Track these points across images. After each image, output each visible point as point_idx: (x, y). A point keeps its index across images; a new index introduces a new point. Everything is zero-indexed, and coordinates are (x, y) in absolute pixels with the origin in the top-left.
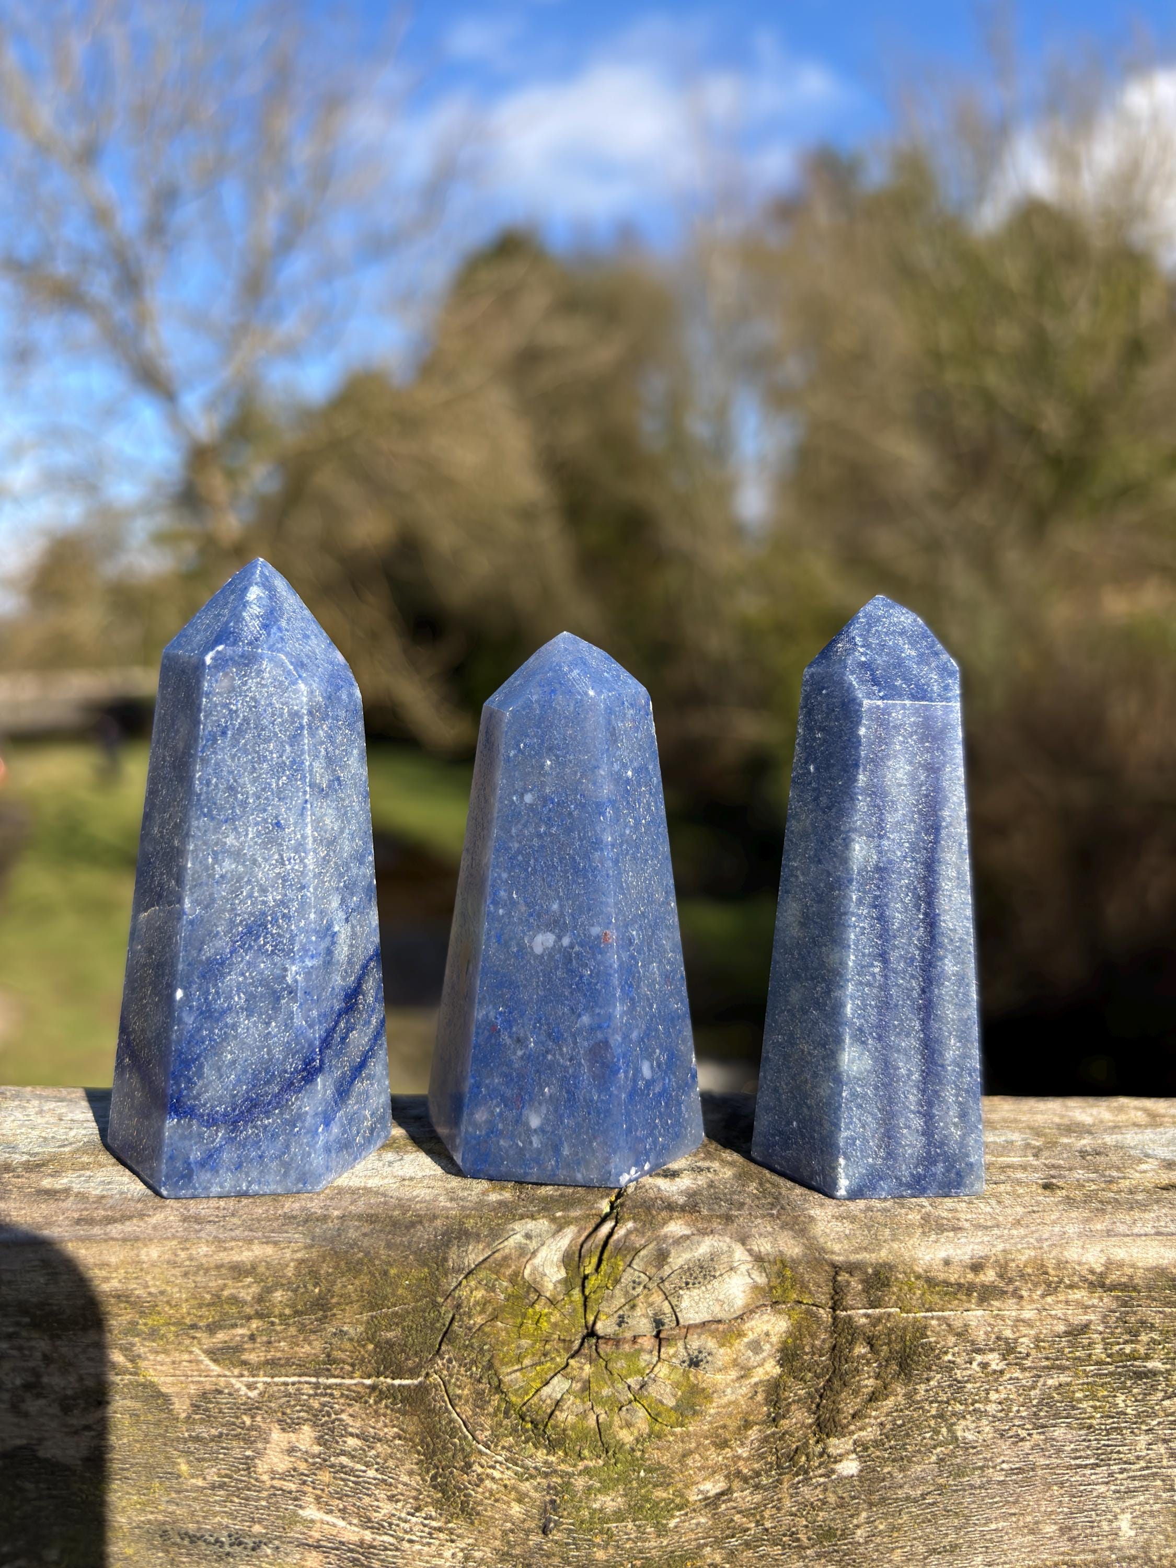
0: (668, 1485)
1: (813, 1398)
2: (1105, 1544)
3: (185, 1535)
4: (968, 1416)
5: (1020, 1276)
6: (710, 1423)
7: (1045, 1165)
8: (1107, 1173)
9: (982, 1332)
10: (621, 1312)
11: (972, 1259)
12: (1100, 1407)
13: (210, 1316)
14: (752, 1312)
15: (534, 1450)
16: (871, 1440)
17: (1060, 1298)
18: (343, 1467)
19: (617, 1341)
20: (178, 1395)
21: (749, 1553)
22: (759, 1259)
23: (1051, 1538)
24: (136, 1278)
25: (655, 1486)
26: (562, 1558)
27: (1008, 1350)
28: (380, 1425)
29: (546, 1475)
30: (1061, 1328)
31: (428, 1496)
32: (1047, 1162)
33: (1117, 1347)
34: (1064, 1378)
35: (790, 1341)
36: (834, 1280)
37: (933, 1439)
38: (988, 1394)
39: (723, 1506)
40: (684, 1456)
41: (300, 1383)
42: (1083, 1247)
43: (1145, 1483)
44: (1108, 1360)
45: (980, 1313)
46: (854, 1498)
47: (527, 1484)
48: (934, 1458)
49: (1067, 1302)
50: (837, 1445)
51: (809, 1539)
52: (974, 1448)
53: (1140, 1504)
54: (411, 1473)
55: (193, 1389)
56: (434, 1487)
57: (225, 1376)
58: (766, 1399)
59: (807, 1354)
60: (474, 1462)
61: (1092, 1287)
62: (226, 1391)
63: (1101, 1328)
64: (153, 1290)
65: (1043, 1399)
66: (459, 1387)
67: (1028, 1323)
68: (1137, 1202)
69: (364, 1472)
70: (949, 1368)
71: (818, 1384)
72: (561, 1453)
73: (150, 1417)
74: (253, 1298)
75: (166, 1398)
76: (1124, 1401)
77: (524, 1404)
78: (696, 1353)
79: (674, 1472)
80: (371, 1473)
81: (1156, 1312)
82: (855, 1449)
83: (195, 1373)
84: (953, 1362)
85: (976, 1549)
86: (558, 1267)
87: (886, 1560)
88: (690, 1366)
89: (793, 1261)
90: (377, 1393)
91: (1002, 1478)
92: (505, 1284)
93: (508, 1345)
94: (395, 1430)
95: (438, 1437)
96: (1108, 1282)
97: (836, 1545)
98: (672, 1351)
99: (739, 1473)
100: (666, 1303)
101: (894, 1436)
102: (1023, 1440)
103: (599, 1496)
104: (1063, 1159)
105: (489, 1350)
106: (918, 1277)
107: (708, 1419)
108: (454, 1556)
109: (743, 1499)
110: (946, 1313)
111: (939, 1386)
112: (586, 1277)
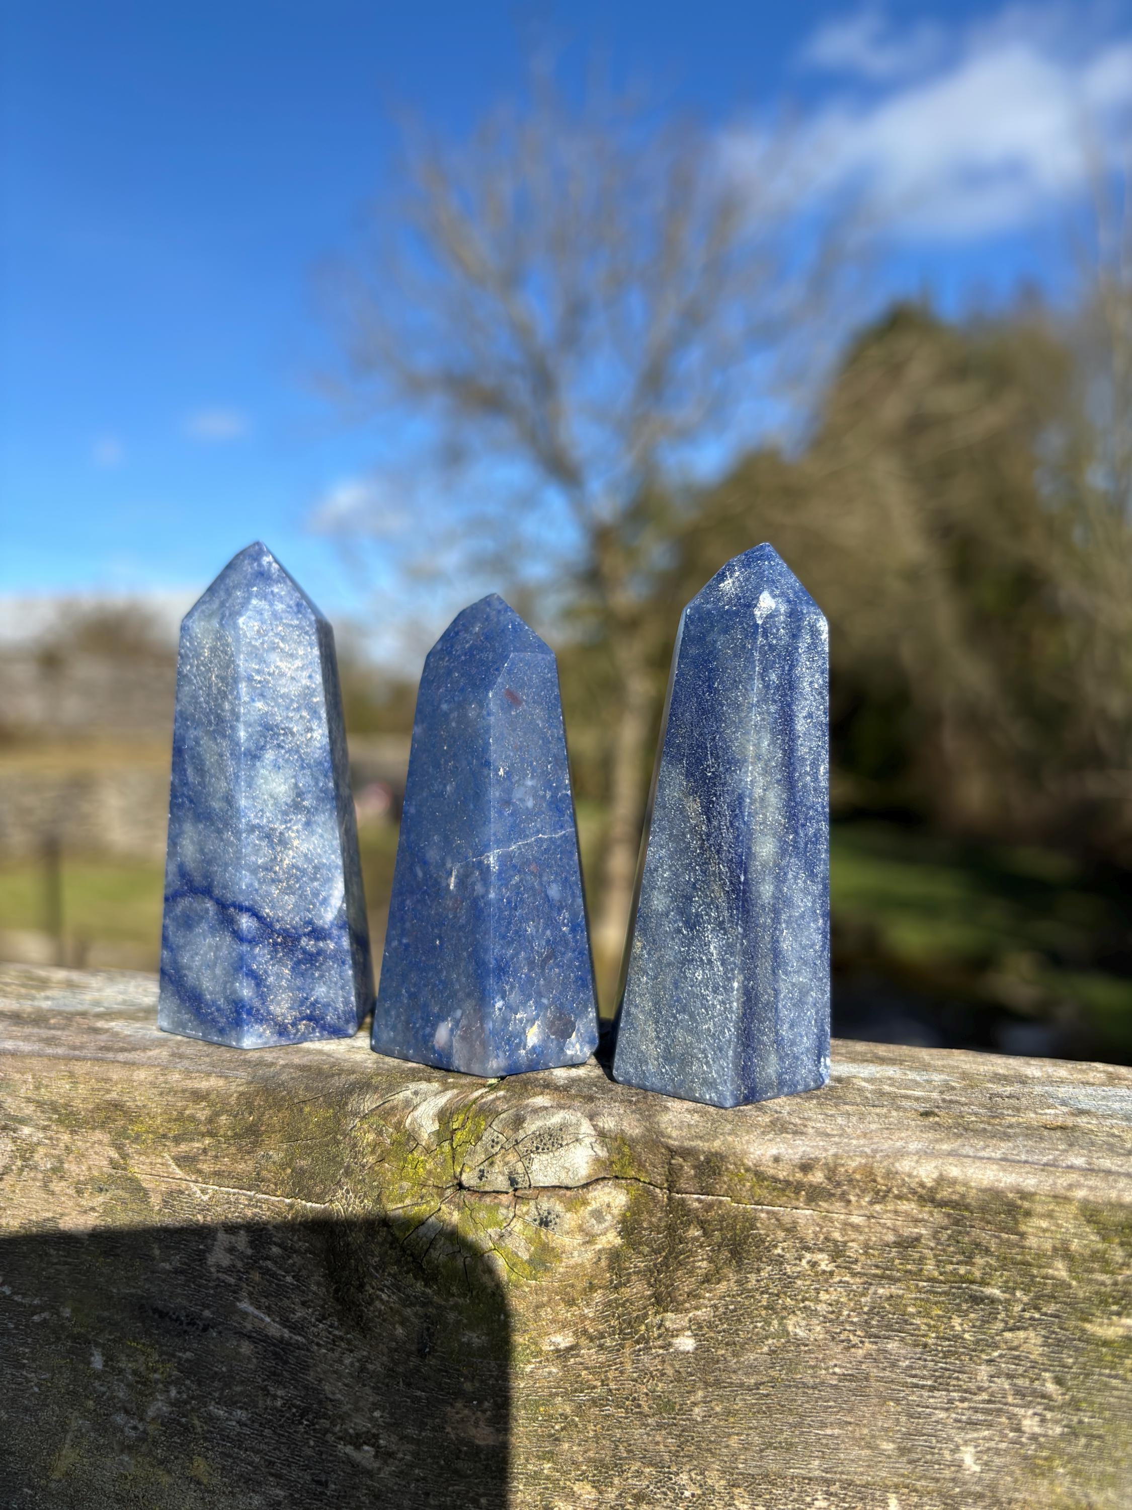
0: (524, 1331)
1: (652, 1272)
2: (948, 1474)
3: (155, 1310)
4: (798, 1313)
5: (848, 1181)
6: (559, 1280)
9: (810, 1231)
10: (482, 1167)
11: (801, 1158)
12: (935, 1326)
13: (175, 1129)
14: (595, 1182)
15: (415, 1281)
16: (704, 1320)
17: (889, 1208)
18: (269, 1270)
19: (479, 1194)
20: (154, 1190)
21: (595, 1410)
22: (602, 1134)
23: (889, 1457)
24: (128, 1093)
26: (435, 1382)
27: (837, 1252)
28: (296, 1238)
29: (424, 1305)
30: (890, 1238)
31: (332, 1307)
33: (951, 1267)
34: (894, 1290)
35: (628, 1214)
36: (670, 1163)
37: (764, 1329)
38: (819, 1293)
39: (572, 1360)
40: (537, 1307)
41: (238, 1193)
42: (917, 1162)
43: (990, 1418)
44: (941, 1278)
45: (808, 1212)
46: (690, 1374)
47: (409, 1310)
48: (766, 1349)
49: (896, 1212)
50: (673, 1320)
51: (647, 1407)
52: (806, 1346)
53: (984, 1439)
54: (319, 1284)
55: (163, 1187)
57: (186, 1180)
58: (609, 1266)
59: (645, 1229)
61: (922, 1200)
62: (187, 1192)
63: (932, 1244)
64: (139, 1103)
65: (875, 1308)
66: (355, 1215)
67: (856, 1228)
69: (284, 1277)
70: (779, 1261)
71: (656, 1259)
72: (435, 1287)
73: (135, 1206)
74: (206, 1119)
75: (146, 1192)
76: (961, 1325)
77: (406, 1239)
78: (546, 1214)
79: (529, 1321)
81: (991, 1236)
82: (690, 1326)
83: (165, 1175)
84: (782, 1256)
85: (811, 1452)
86: (433, 1120)
87: (723, 1444)
88: (540, 1224)
89: (633, 1140)
90: (294, 1211)
91: (835, 1382)
92: (391, 1130)
93: (393, 1185)
94: (307, 1244)
96: (938, 1197)
97: (675, 1418)
98: (525, 1209)
99: (585, 1332)
100: (520, 1164)
101: (727, 1319)
102: (854, 1346)
103: (468, 1332)
105: (378, 1187)
106: (748, 1170)
107: (559, 1276)
108: (352, 1365)
109: (590, 1356)
110: (776, 1209)
111: (770, 1278)
112: (454, 1131)
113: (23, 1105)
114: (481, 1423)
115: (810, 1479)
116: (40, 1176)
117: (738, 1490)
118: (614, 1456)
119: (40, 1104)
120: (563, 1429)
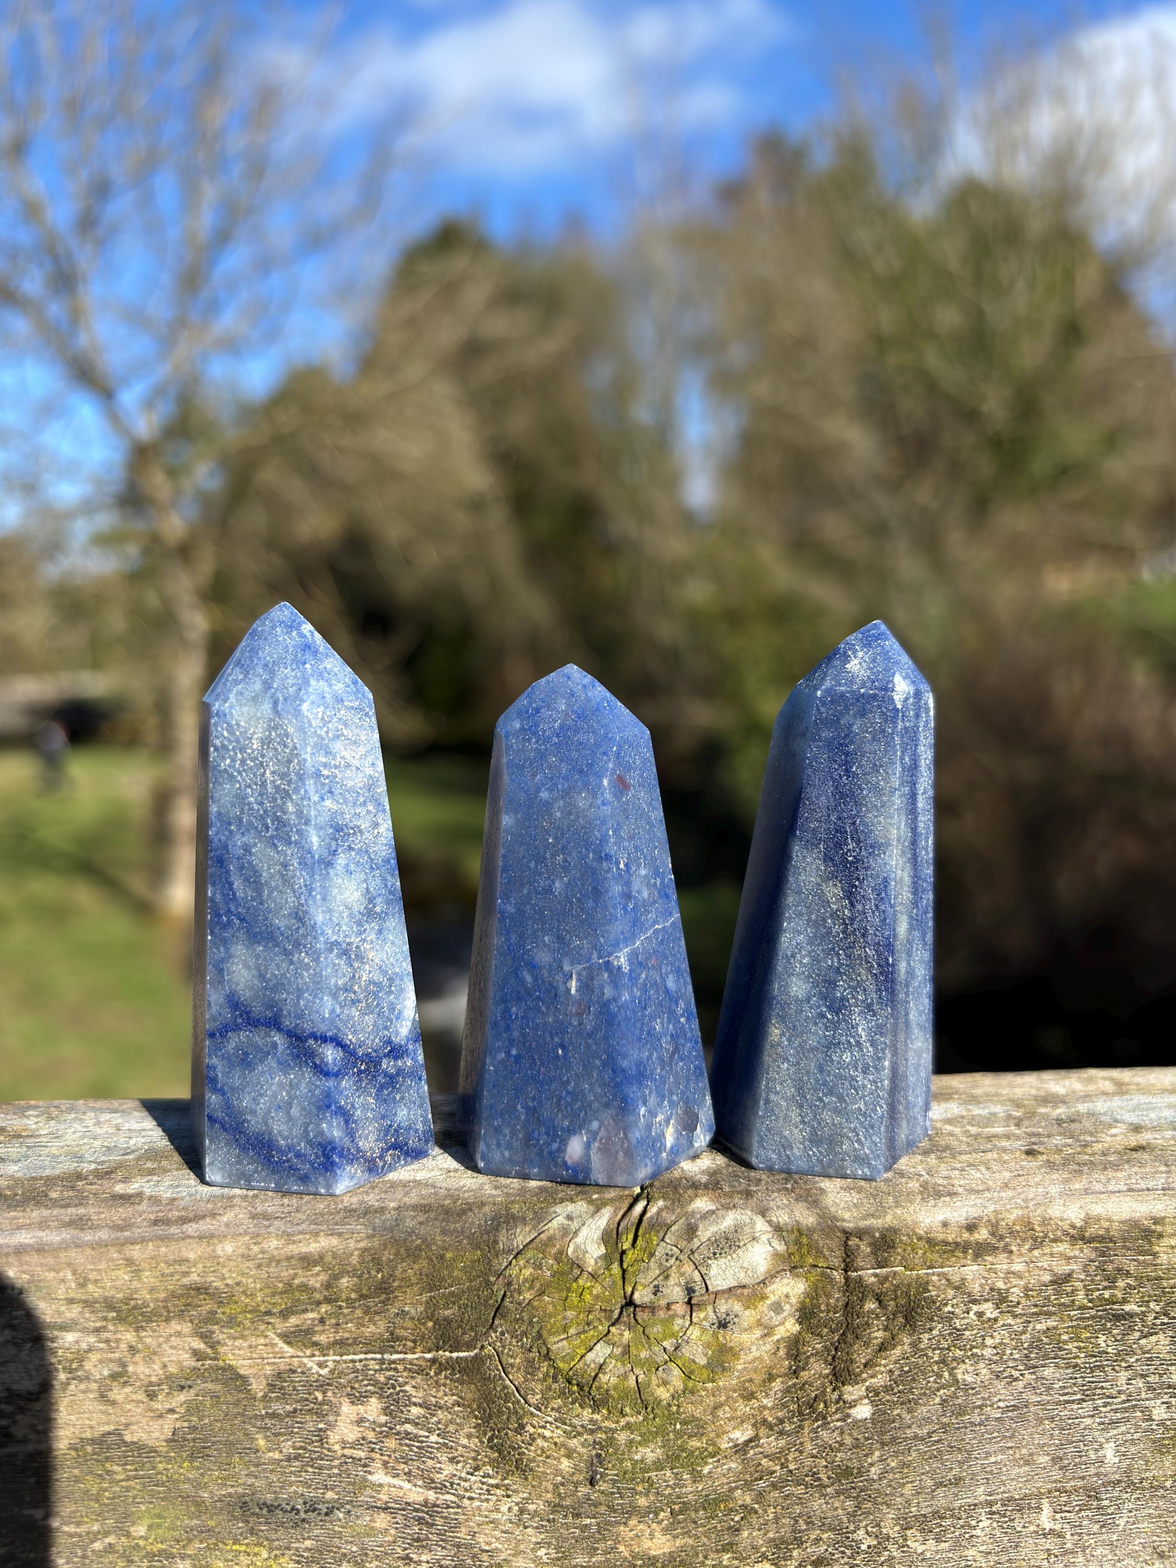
0: (702, 1435)
1: (828, 1351)
2: (1092, 1471)
3: (263, 1505)
4: (967, 1361)
5: (1010, 1233)
6: (738, 1378)
7: (1026, 1133)
8: (1081, 1138)
9: (977, 1285)
10: (656, 1283)
11: (967, 1220)
12: (1084, 1348)
13: (282, 1303)
14: (773, 1276)
15: (580, 1410)
16: (881, 1386)
17: (1046, 1252)
18: (408, 1433)
19: (653, 1309)
20: (255, 1376)
21: (776, 1494)
22: (778, 1229)
23: (1045, 1468)
24: (213, 1272)
25: (690, 1437)
26: (608, 1506)
27: (1001, 1299)
28: (441, 1394)
29: (592, 1432)
30: (1047, 1278)
31: (486, 1456)
32: (1028, 1131)
33: (1097, 1293)
34: (1051, 1323)
35: (807, 1300)
36: (846, 1245)
37: (937, 1382)
38: (984, 1339)
39: (752, 1452)
40: (715, 1408)
41: (366, 1359)
42: (1064, 1205)
43: (1127, 1415)
44: (1090, 1305)
45: (975, 1267)
46: (867, 1439)
47: (575, 1441)
48: (938, 1400)
49: (1052, 1255)
50: (852, 1392)
51: (829, 1478)
52: (973, 1389)
53: (1122, 1434)
54: (469, 1436)
55: (268, 1370)
56: (491, 1448)
57: (298, 1357)
58: (787, 1354)
59: (823, 1312)
60: (527, 1423)
61: (1074, 1239)
62: (299, 1370)
63: (1082, 1277)
64: (229, 1282)
65: (1033, 1342)
66: (512, 1357)
67: (1018, 1275)
68: (1110, 1162)
69: (428, 1437)
70: (949, 1318)
71: (833, 1338)
72: (604, 1411)
73: (229, 1398)
74: (322, 1285)
75: (244, 1379)
76: (1105, 1341)
77: (571, 1369)
78: (724, 1316)
79: (706, 1423)
80: (434, 1438)
81: (1130, 1260)
82: (868, 1395)
83: (271, 1356)
84: (953, 1313)
85: (978, 1481)
86: (598, 1244)
87: (898, 1494)
88: (719, 1328)
89: (809, 1229)
90: (437, 1365)
91: (999, 1415)
92: (551, 1262)
93: (555, 1317)
94: (455, 1398)
95: (494, 1402)
96: (1087, 1234)
97: (853, 1482)
98: (702, 1315)
99: (765, 1421)
100: (696, 1272)
101: (902, 1381)
102: (1016, 1379)
103: (640, 1449)
104: (1042, 1128)
105: (538, 1322)
106: (920, 1239)
107: (736, 1374)
108: (510, 1509)
109: (769, 1444)
110: (946, 1269)
111: (941, 1334)
112: (623, 1253)
113: (63, 1308)
114: (656, 1534)
115: (975, 1505)
116: (94, 1386)
117: (911, 1531)
118: (794, 1531)
119: (88, 1304)
120: (742, 1518)
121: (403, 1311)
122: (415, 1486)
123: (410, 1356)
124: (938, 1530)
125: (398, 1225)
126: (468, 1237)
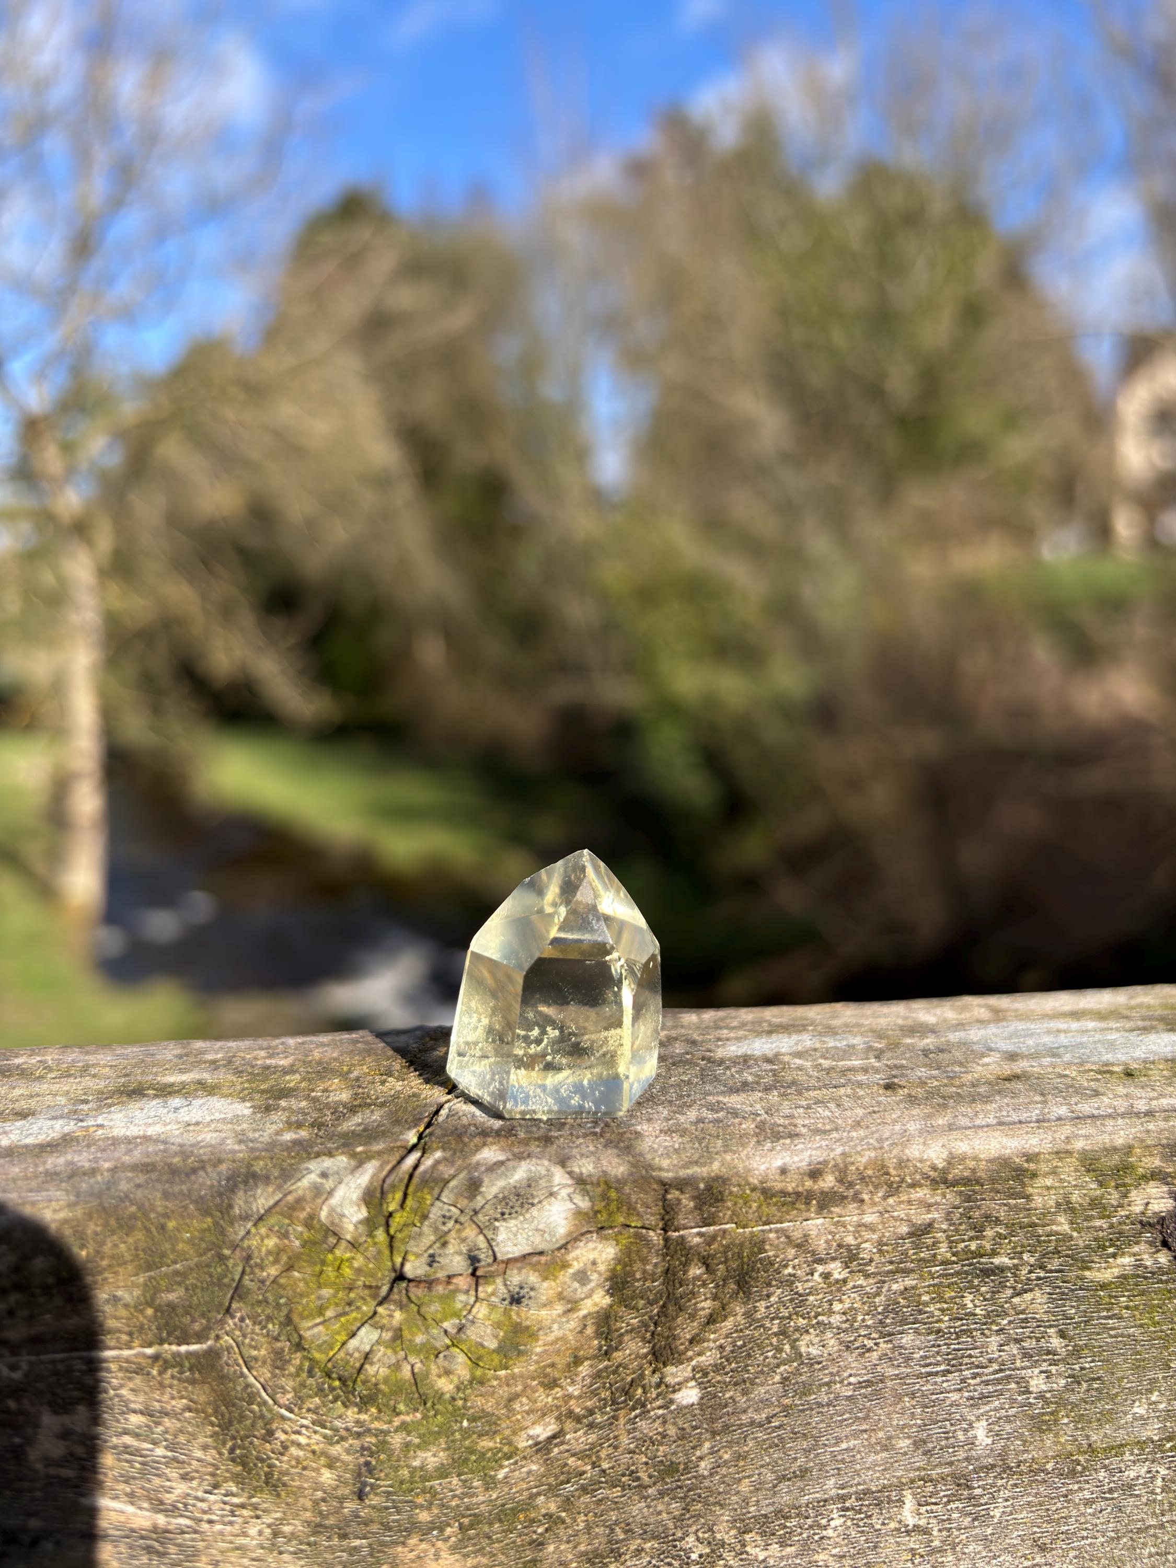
0: (495, 1433)
1: (646, 1326)
2: (962, 1455)
4: (811, 1330)
5: (861, 1179)
6: (537, 1362)
7: (887, 1066)
8: (949, 1069)
9: (822, 1241)
10: (431, 1251)
11: (809, 1165)
12: (948, 1310)
14: (576, 1239)
15: (343, 1410)
16: (710, 1365)
17: (902, 1199)
18: (126, 1447)
19: (429, 1283)
21: (587, 1499)
22: (580, 1182)
23: (905, 1454)
25: (480, 1435)
26: (382, 1524)
27: (850, 1257)
28: (166, 1397)
29: (358, 1435)
30: (904, 1229)
31: (227, 1471)
32: (889, 1063)
33: (963, 1245)
34: (909, 1282)
35: (619, 1268)
36: (664, 1199)
37: (776, 1358)
38: (831, 1305)
39: (556, 1450)
40: (510, 1400)
43: (1000, 1387)
44: (954, 1258)
45: (820, 1221)
46: (695, 1428)
47: (338, 1447)
48: (777, 1378)
49: (909, 1202)
50: (674, 1373)
51: (650, 1477)
52: (819, 1363)
53: (995, 1409)
54: (205, 1448)
56: (233, 1460)
58: (596, 1332)
59: (638, 1280)
60: (277, 1428)
61: (935, 1183)
63: (944, 1227)
65: (889, 1305)
66: (255, 1348)
67: (871, 1228)
68: (979, 1094)
69: (152, 1450)
70: (790, 1281)
71: (652, 1311)
72: (373, 1410)
74: (9, 1268)
76: (972, 1301)
77: (329, 1360)
78: (517, 1289)
79: (499, 1419)
80: (160, 1451)
81: (1000, 1205)
82: (694, 1376)
84: (794, 1275)
85: (827, 1472)
86: (358, 1206)
87: (733, 1492)
88: (511, 1303)
89: (618, 1181)
90: (161, 1363)
91: (850, 1393)
92: (300, 1229)
93: (307, 1296)
94: (184, 1401)
95: (234, 1405)
96: (950, 1177)
97: (679, 1480)
98: (490, 1289)
99: (570, 1413)
100: (481, 1238)
101: (735, 1358)
102: (870, 1350)
103: (419, 1453)
104: (905, 1059)
105: (286, 1304)
106: (753, 1190)
107: (535, 1358)
108: (260, 1533)
109: (577, 1440)
110: (785, 1225)
111: (780, 1301)
112: (391, 1215)
114: (442, 1553)
115: (825, 1501)
117: (750, 1535)
118: (610, 1542)
120: (547, 1530)
121: (114, 1296)
122: (140, 1508)
123: (126, 1353)
124: (782, 1532)
125: (108, 1189)
126: (196, 1202)
